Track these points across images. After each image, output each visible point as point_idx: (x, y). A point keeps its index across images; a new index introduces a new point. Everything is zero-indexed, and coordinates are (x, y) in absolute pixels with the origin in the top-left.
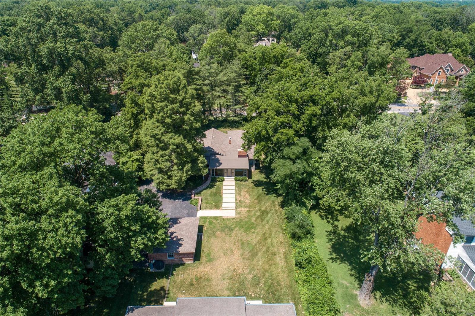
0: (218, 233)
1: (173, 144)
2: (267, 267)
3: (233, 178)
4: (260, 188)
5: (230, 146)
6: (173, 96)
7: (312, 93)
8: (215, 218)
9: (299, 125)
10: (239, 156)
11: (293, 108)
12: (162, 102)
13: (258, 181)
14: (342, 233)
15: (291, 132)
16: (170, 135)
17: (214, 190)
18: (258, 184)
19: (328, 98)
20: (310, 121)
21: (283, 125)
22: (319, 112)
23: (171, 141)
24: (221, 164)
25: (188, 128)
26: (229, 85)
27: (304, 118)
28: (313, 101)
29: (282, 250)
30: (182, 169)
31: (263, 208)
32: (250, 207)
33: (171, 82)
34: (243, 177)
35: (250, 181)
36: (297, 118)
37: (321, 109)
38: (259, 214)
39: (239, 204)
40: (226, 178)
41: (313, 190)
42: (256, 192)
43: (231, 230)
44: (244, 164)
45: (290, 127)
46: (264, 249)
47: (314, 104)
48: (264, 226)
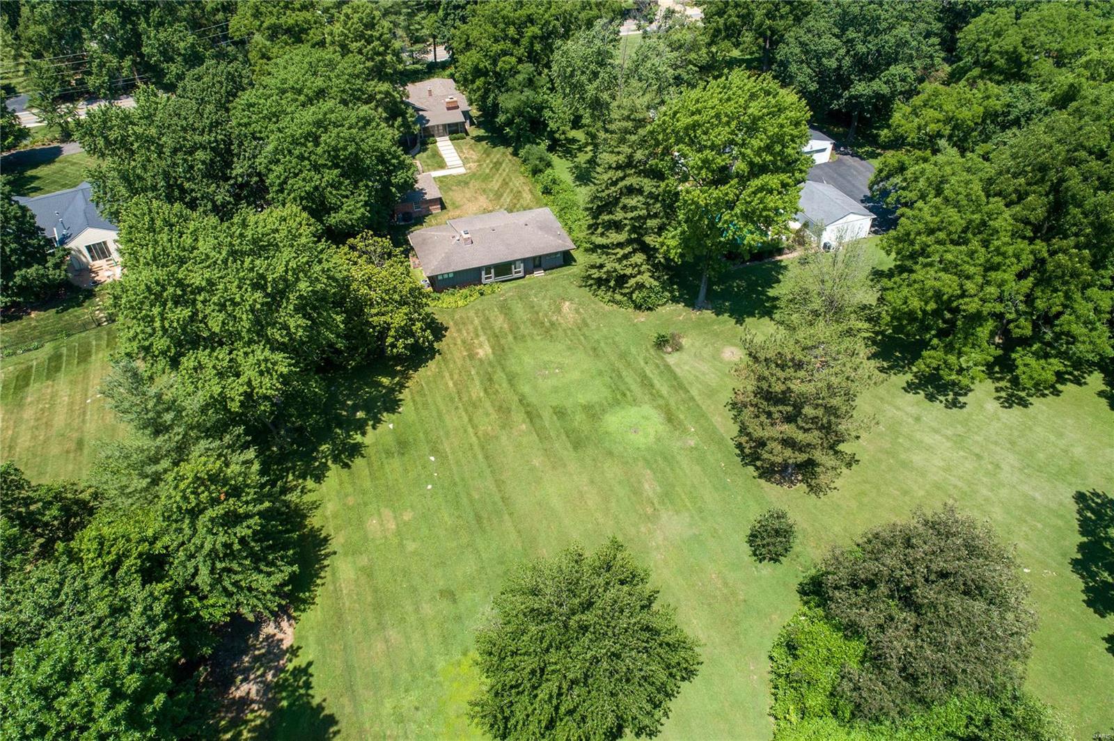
0: (454, 188)
1: (380, 92)
2: (515, 201)
3: (447, 138)
4: (484, 143)
5: (431, 99)
6: (369, 32)
7: (529, 13)
8: (443, 177)
9: (521, 51)
10: (449, 109)
11: (512, 31)
12: (356, 41)
13: (478, 136)
14: (584, 166)
15: (514, 60)
16: (373, 83)
17: (429, 152)
18: (479, 139)
19: (546, 16)
20: (532, 44)
21: (504, 53)
22: (539, 32)
23: (377, 89)
24: (428, 121)
25: (391, 71)
26: (398, 13)
27: (525, 42)
28: (531, 20)
29: (526, 189)
30: (392, 126)
31: (495, 160)
32: (478, 161)
33: (364, 15)
34: (460, 135)
35: (468, 138)
36: (516, 42)
37: (541, 29)
38: (491, 166)
39: (465, 161)
40: (438, 139)
41: (547, 125)
42: (480, 147)
43: (467, 183)
44: (457, 117)
45: (512, 55)
46: (508, 190)
47: (533, 24)
48: (501, 174)
